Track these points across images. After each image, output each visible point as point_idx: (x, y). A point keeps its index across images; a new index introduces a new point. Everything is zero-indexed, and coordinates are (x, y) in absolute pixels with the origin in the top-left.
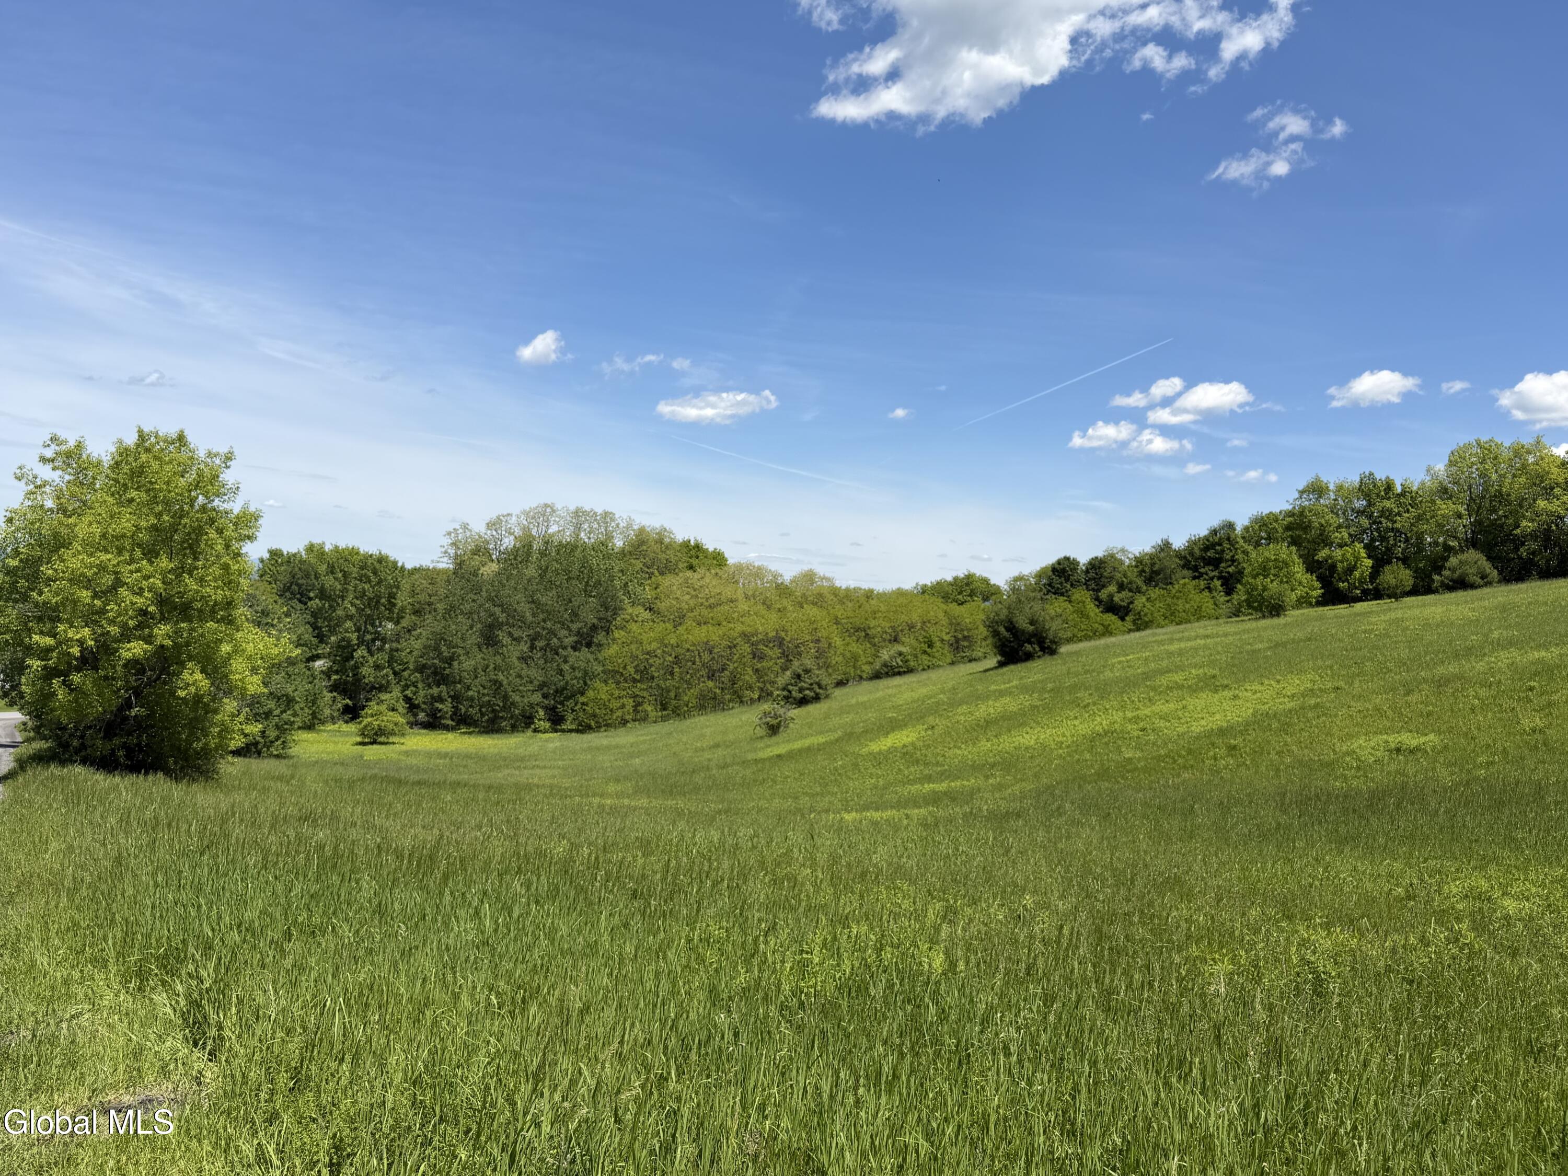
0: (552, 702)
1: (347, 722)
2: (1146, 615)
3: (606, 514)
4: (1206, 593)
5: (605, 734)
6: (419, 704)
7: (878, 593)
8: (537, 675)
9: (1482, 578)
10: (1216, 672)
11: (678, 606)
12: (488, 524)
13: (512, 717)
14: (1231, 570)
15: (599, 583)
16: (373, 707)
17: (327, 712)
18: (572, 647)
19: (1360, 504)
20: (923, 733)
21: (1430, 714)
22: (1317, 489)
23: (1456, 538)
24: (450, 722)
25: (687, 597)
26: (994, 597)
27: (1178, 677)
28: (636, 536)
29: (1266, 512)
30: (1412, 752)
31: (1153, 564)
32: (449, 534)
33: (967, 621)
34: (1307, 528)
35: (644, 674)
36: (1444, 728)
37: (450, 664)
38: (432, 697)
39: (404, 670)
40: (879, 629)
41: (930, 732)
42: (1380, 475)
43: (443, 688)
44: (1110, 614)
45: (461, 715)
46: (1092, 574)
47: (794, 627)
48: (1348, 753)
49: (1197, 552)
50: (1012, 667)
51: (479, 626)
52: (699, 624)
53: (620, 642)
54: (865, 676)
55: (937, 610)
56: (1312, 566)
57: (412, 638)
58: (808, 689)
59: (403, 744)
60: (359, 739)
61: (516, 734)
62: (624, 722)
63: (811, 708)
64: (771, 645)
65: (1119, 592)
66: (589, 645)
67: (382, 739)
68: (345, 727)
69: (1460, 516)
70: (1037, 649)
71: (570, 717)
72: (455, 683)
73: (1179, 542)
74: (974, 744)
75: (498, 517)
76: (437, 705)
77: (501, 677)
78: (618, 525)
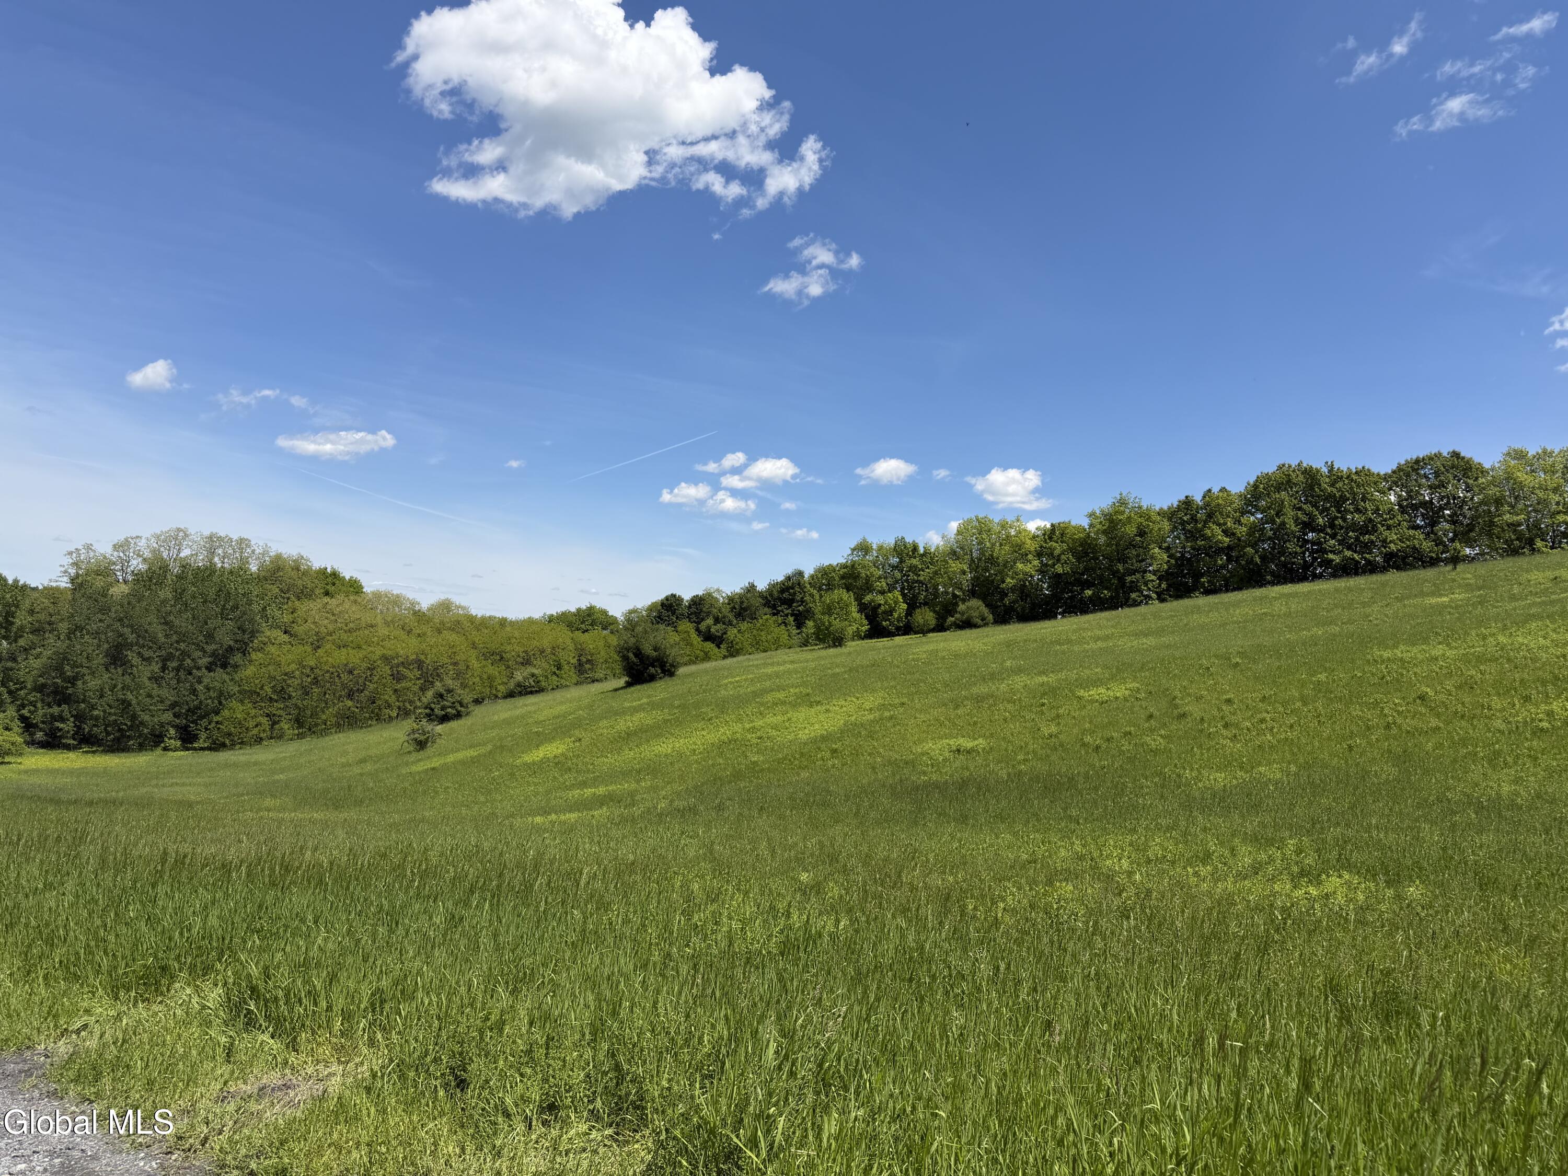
0: (184, 721)
2: (737, 644)
3: (241, 541)
4: (783, 627)
5: (241, 752)
6: (36, 724)
7: (511, 621)
8: (170, 696)
9: (982, 620)
10: (809, 691)
11: (317, 630)
12: (114, 546)
13: (140, 736)
14: (800, 608)
15: (236, 607)
18: (207, 668)
19: (895, 560)
20: (571, 745)
21: (975, 723)
22: (863, 548)
23: (961, 589)
24: (72, 742)
25: (326, 621)
26: (612, 627)
27: (781, 695)
28: (271, 562)
29: (826, 564)
30: (968, 752)
31: (742, 603)
32: (70, 553)
33: (591, 646)
34: (856, 577)
35: (282, 694)
36: (987, 734)
37: (74, 685)
38: (52, 716)
39: (21, 689)
40: (513, 654)
41: (578, 744)
42: (909, 540)
43: (65, 707)
44: (709, 643)
45: (83, 735)
46: (693, 609)
47: (434, 651)
48: (923, 754)
49: (776, 594)
50: (639, 687)
51: (106, 646)
52: (339, 647)
53: (257, 663)
54: (500, 695)
55: (565, 637)
56: (862, 608)
57: (31, 657)
58: (450, 707)
59: (20, 763)
61: (144, 752)
62: (259, 740)
63: (453, 724)
64: (411, 667)
65: (715, 624)
66: (224, 666)
69: (964, 573)
70: (659, 671)
71: (203, 735)
72: (78, 702)
73: (762, 586)
74: (619, 753)
75: (126, 540)
76: (57, 724)
77: (130, 696)
78: (253, 551)
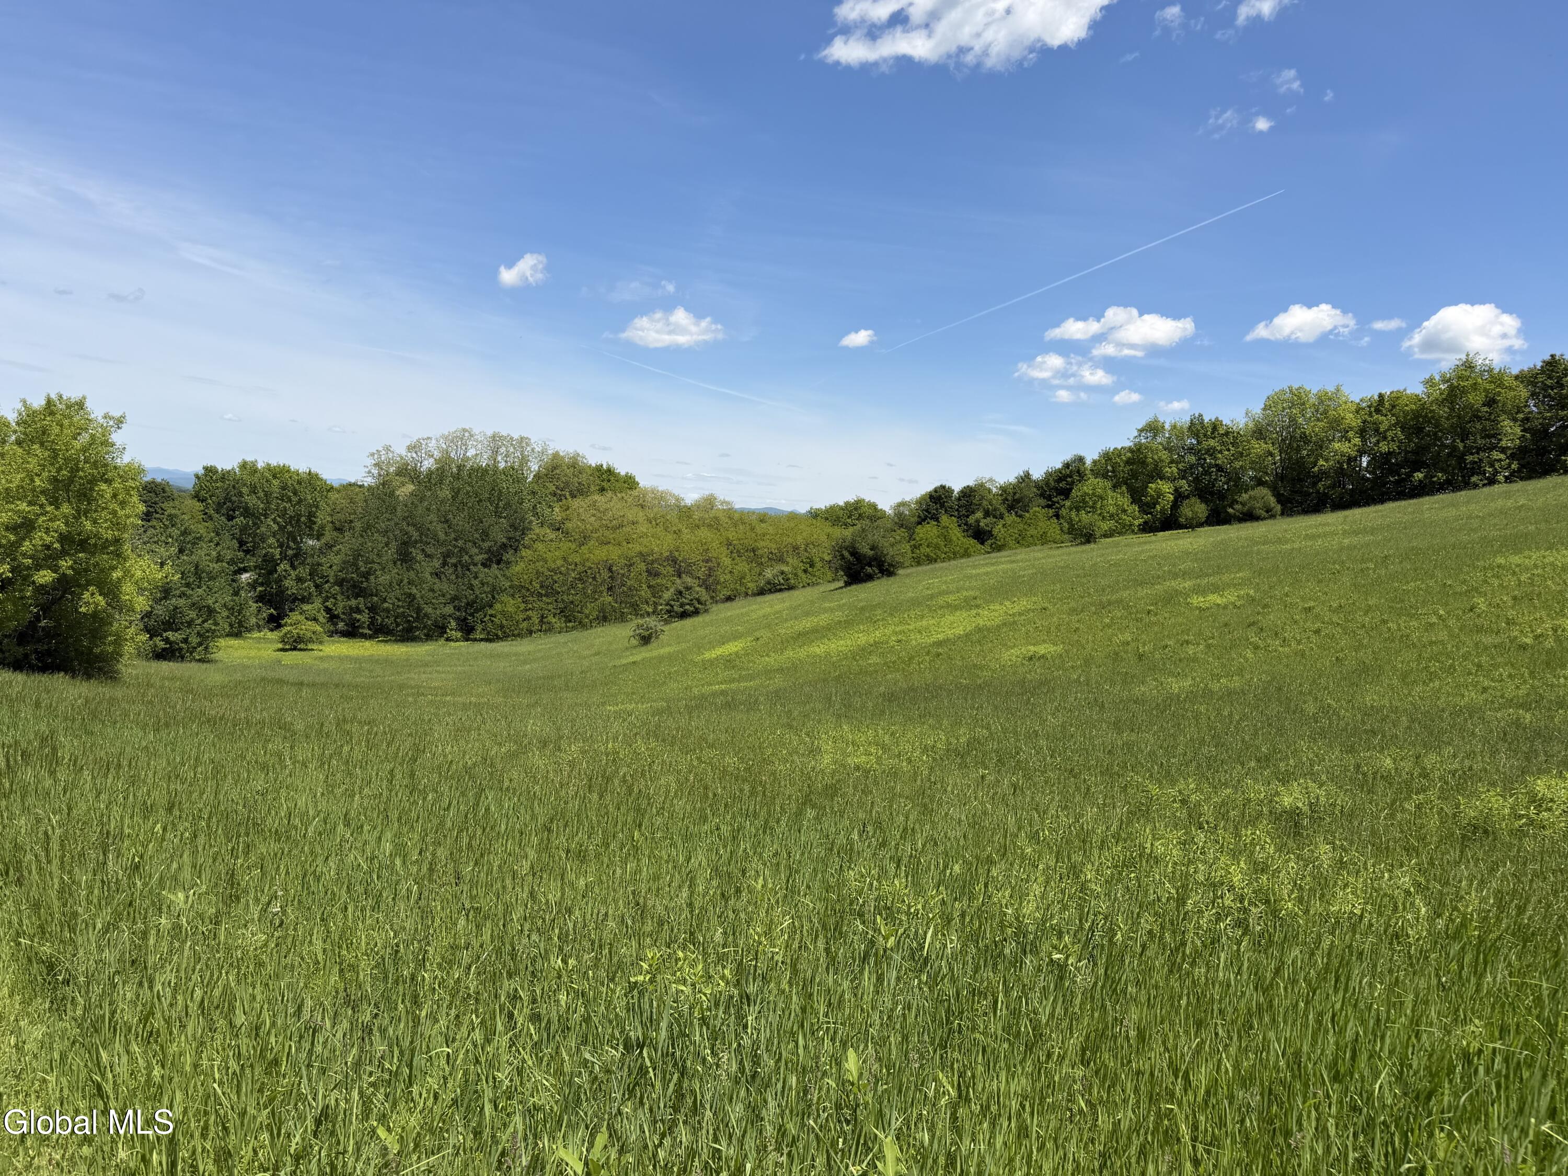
0: (464, 614)
1: (272, 630)
2: (1001, 539)
3: (522, 439)
5: (512, 643)
6: (338, 615)
8: (449, 589)
9: (1267, 512)
10: (980, 593)
11: (584, 527)
12: (407, 447)
13: (425, 627)
15: (508, 505)
16: (295, 616)
17: (253, 621)
18: (483, 564)
19: (1190, 442)
20: (749, 644)
22: (1153, 428)
23: (1267, 474)
24: (367, 631)
25: (593, 519)
28: (551, 460)
31: (1015, 494)
32: (373, 455)
34: (1143, 463)
35: (549, 589)
37: (367, 580)
38: (351, 608)
39: (324, 583)
40: (766, 550)
41: (754, 643)
43: (361, 600)
44: (973, 539)
45: (377, 625)
46: (963, 502)
47: (688, 548)
48: (997, 660)
49: (1052, 483)
51: (394, 543)
52: (601, 544)
53: (526, 559)
54: (750, 592)
55: (823, 533)
57: (332, 554)
58: (688, 604)
59: (321, 650)
60: (280, 646)
61: (429, 642)
64: (665, 564)
65: (984, 518)
66: (498, 563)
67: (302, 646)
68: (270, 635)
69: (1271, 454)
70: (877, 571)
71: (479, 628)
72: (371, 595)
73: (1037, 474)
75: (419, 441)
76: (356, 615)
77: (414, 591)
78: (533, 450)
